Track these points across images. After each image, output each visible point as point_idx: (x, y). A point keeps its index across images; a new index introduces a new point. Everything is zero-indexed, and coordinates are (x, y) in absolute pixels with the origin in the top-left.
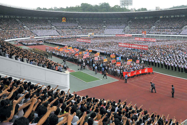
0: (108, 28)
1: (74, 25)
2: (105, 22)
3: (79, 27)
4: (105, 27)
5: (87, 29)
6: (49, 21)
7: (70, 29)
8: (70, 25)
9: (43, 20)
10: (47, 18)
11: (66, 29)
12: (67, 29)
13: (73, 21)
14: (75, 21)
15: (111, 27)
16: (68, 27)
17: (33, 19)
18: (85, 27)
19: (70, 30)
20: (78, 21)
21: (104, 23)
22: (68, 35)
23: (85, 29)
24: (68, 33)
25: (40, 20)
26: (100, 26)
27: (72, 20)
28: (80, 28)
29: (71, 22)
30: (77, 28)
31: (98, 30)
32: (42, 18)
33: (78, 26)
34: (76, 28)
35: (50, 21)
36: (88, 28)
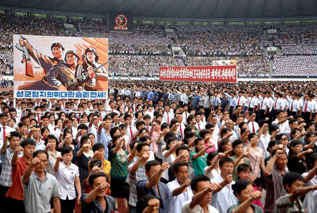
0: (288, 55)
1: (157, 42)
2: (275, 31)
3: (173, 48)
4: (275, 53)
5: (202, 55)
6: (67, 26)
7: (140, 54)
8: (141, 41)
9: (47, 21)
10: (64, 17)
11: (128, 54)
12: (132, 54)
13: (154, 27)
14: (160, 30)
15: (298, 49)
16: (136, 49)
17: (13, 15)
18: (197, 52)
19: (140, 57)
20: (172, 30)
21: (270, 36)
22: (131, 75)
23: (197, 55)
24: (132, 70)
25: (35, 21)
26: (254, 45)
27: (150, 26)
28: (177, 53)
29: (147, 33)
30: (169, 53)
31: (247, 61)
32: (44, 16)
33: (169, 47)
34: (164, 54)
35: (72, 26)
36: (207, 55)
